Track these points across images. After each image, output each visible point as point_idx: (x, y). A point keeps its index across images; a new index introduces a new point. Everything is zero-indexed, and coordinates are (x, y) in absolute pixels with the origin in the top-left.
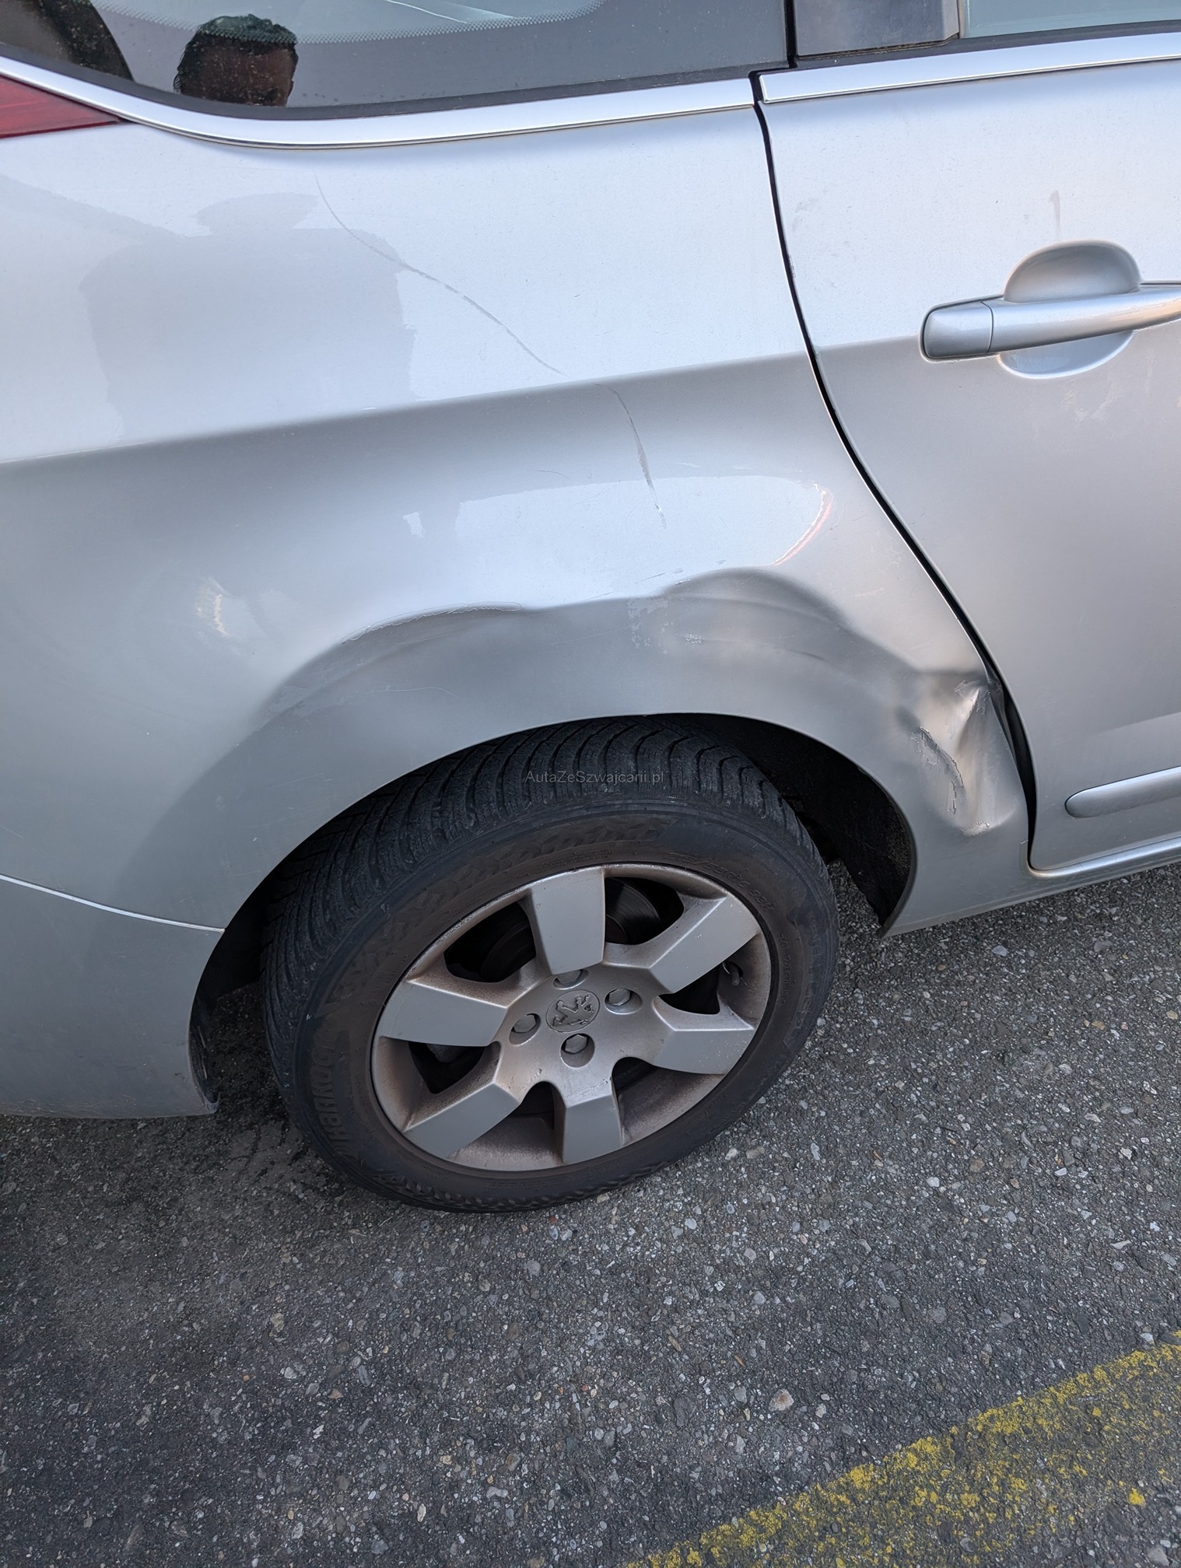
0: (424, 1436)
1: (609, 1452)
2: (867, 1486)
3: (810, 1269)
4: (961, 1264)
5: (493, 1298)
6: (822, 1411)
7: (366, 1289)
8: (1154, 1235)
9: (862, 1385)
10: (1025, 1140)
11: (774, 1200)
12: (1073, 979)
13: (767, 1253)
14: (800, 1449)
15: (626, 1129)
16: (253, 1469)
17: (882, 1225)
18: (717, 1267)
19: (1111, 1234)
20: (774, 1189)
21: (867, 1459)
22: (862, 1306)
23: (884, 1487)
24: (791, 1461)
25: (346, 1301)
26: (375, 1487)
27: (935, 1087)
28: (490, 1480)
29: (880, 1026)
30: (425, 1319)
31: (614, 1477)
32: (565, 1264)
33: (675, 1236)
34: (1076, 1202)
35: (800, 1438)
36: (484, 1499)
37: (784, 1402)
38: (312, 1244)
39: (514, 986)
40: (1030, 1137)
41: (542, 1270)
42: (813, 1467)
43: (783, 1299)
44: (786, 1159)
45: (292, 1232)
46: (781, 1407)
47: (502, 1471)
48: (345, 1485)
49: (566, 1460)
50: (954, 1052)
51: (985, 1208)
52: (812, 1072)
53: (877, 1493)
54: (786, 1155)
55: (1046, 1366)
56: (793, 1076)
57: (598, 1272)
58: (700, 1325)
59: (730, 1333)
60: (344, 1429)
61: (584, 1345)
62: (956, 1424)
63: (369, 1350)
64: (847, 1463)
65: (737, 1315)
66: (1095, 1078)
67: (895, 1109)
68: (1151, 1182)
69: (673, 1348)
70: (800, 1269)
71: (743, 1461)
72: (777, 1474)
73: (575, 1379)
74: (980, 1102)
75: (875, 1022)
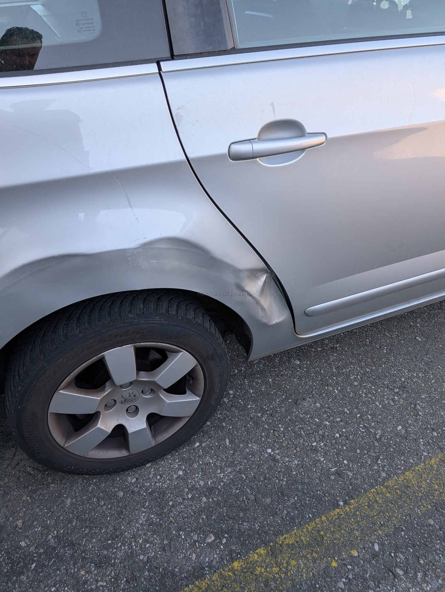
0: (74, 564)
1: (145, 564)
2: (239, 568)
3: (223, 487)
4: (277, 481)
5: (105, 507)
6: (224, 541)
7: (55, 508)
8: (345, 465)
9: (239, 530)
10: (302, 433)
11: (211, 462)
12: (322, 371)
13: (208, 482)
14: (216, 556)
15: (155, 439)
16: (7, 583)
17: (250, 468)
18: (189, 489)
19: (330, 466)
20: (211, 457)
21: (240, 558)
22: (241, 500)
23: (246, 568)
24: (212, 561)
25: (47, 513)
26: (54, 586)
27: (271, 415)
28: (99, 579)
29: (253, 393)
30: (78, 517)
31: (147, 573)
32: (133, 492)
33: (174, 478)
34: (319, 455)
35: (216, 552)
36: (97, 586)
37: (211, 539)
38: (35, 491)
39: (103, 390)
40: (304, 432)
41: (124, 495)
42: (220, 562)
43: (213, 499)
44: (217, 446)
45: (28, 487)
46: (210, 540)
47: (104, 575)
48: (42, 586)
49: (129, 569)
50: (279, 401)
51: (287, 459)
52: (228, 412)
53: (243, 571)
54: (217, 444)
55: (305, 517)
56: (221, 414)
57: (145, 494)
58: (182, 511)
59: (192, 514)
60: (44, 564)
61: (138, 523)
62: (272, 541)
63: (55, 532)
64: (233, 560)
65: (196, 506)
66: (328, 408)
67: (257, 424)
68: (345, 445)
69: (171, 521)
70: (219, 487)
71: (195, 563)
72: (207, 567)
73: (134, 537)
74: (287, 420)
75: (251, 391)
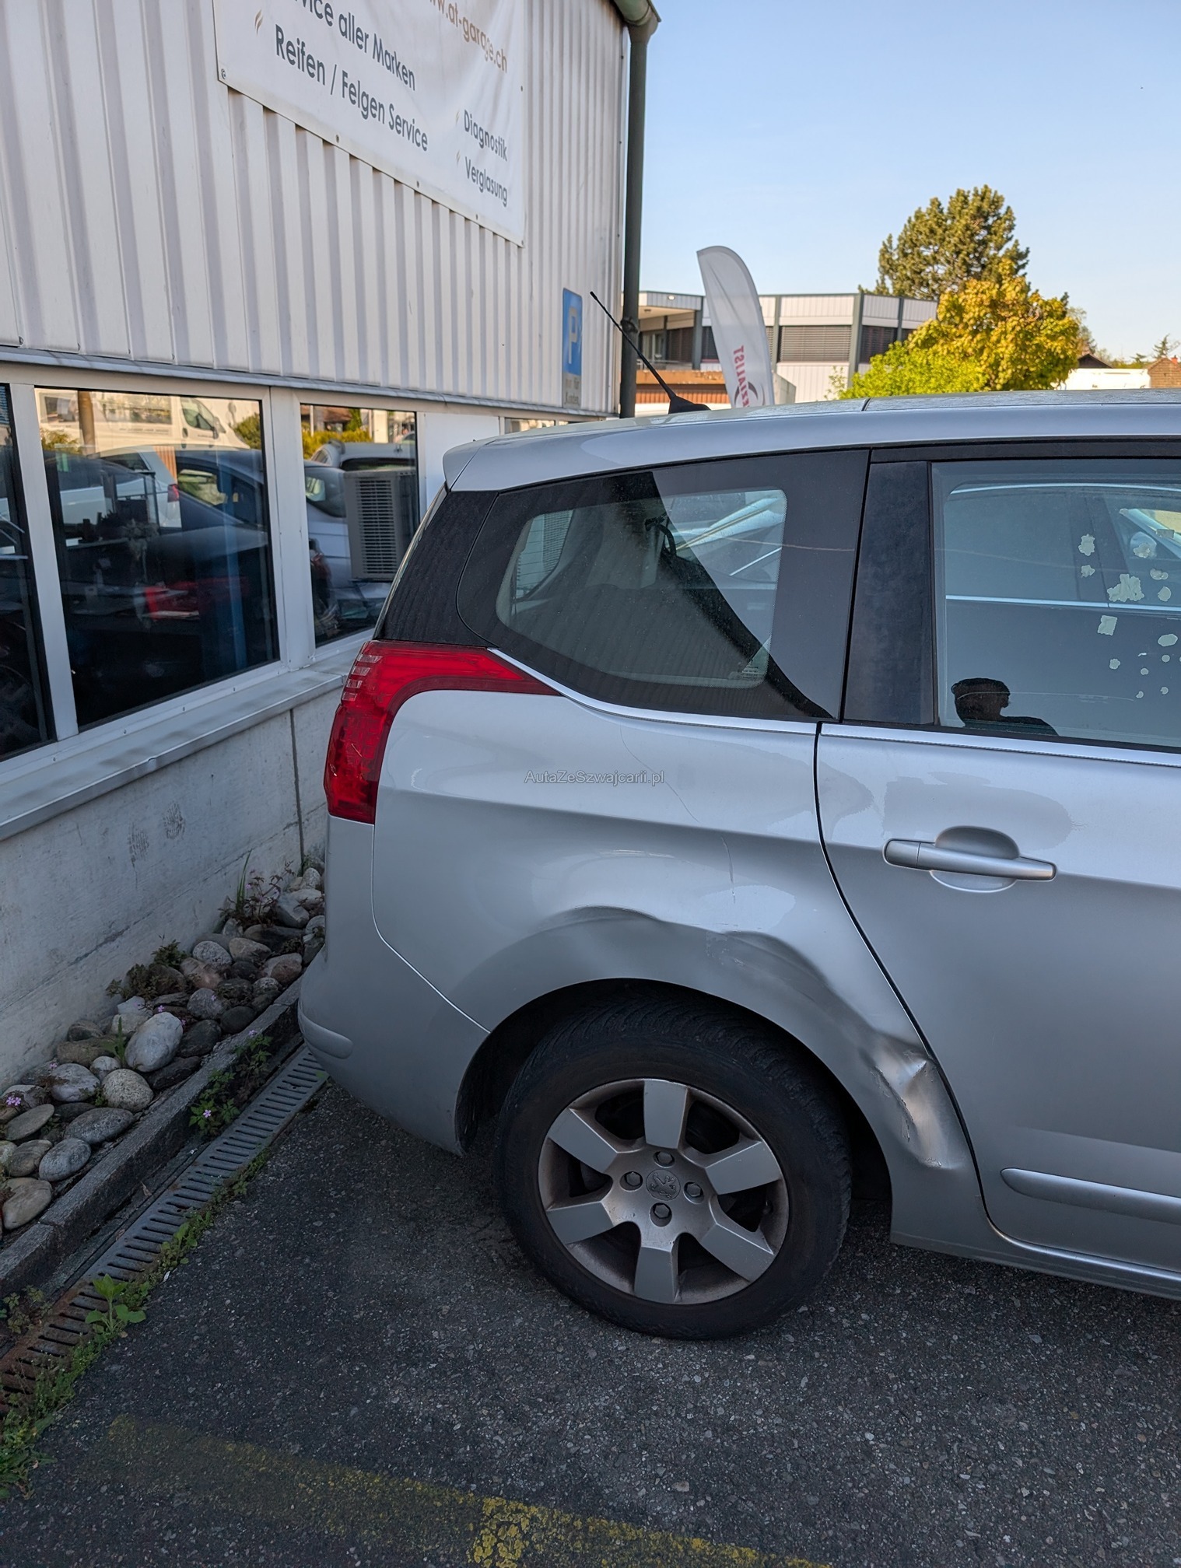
0: (481, 1396)
1: (569, 1455)
2: (698, 1550)
3: (750, 1437)
4: (850, 1485)
5: (561, 1356)
6: (702, 1503)
7: (498, 1318)
8: (1003, 1542)
9: (735, 1506)
10: (955, 1448)
11: (757, 1392)
12: (1079, 1380)
13: (730, 1416)
14: (674, 1513)
15: (680, 1293)
16: (392, 1364)
17: (814, 1439)
18: (695, 1407)
19: (971, 1525)
20: (761, 1387)
21: (709, 1539)
22: (767, 1470)
23: (709, 1557)
24: (665, 1515)
25: (485, 1318)
26: (443, 1403)
27: (916, 1389)
28: (500, 1433)
29: (905, 1339)
30: (518, 1346)
31: (564, 1467)
32: (611, 1361)
33: (683, 1380)
34: (962, 1497)
35: (678, 1508)
36: (491, 1438)
37: (683, 1488)
38: (485, 1284)
40: (959, 1448)
41: (596, 1358)
42: (675, 1524)
43: (722, 1443)
44: (782, 1376)
45: (480, 1275)
46: (679, 1489)
47: (509, 1432)
48: (430, 1394)
49: (544, 1446)
50: (946, 1377)
51: (892, 1466)
52: (838, 1341)
53: (701, 1556)
54: (783, 1374)
55: (861, 1562)
56: (822, 1337)
57: (626, 1374)
58: (664, 1428)
59: (678, 1441)
60: (445, 1372)
61: (592, 1403)
62: (777, 1554)
63: (481, 1345)
64: (696, 1534)
65: (689, 1434)
66: (1042, 1442)
67: (876, 1386)
68: (1029, 1516)
69: (640, 1430)
70: (745, 1433)
71: (638, 1500)
72: (652, 1516)
73: (576, 1415)
74: (940, 1413)
75: (904, 1335)
